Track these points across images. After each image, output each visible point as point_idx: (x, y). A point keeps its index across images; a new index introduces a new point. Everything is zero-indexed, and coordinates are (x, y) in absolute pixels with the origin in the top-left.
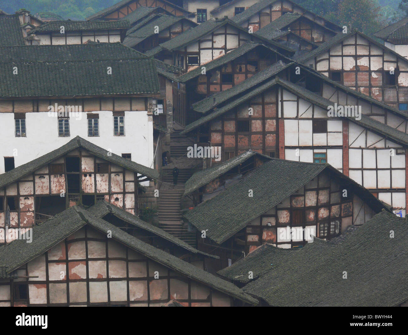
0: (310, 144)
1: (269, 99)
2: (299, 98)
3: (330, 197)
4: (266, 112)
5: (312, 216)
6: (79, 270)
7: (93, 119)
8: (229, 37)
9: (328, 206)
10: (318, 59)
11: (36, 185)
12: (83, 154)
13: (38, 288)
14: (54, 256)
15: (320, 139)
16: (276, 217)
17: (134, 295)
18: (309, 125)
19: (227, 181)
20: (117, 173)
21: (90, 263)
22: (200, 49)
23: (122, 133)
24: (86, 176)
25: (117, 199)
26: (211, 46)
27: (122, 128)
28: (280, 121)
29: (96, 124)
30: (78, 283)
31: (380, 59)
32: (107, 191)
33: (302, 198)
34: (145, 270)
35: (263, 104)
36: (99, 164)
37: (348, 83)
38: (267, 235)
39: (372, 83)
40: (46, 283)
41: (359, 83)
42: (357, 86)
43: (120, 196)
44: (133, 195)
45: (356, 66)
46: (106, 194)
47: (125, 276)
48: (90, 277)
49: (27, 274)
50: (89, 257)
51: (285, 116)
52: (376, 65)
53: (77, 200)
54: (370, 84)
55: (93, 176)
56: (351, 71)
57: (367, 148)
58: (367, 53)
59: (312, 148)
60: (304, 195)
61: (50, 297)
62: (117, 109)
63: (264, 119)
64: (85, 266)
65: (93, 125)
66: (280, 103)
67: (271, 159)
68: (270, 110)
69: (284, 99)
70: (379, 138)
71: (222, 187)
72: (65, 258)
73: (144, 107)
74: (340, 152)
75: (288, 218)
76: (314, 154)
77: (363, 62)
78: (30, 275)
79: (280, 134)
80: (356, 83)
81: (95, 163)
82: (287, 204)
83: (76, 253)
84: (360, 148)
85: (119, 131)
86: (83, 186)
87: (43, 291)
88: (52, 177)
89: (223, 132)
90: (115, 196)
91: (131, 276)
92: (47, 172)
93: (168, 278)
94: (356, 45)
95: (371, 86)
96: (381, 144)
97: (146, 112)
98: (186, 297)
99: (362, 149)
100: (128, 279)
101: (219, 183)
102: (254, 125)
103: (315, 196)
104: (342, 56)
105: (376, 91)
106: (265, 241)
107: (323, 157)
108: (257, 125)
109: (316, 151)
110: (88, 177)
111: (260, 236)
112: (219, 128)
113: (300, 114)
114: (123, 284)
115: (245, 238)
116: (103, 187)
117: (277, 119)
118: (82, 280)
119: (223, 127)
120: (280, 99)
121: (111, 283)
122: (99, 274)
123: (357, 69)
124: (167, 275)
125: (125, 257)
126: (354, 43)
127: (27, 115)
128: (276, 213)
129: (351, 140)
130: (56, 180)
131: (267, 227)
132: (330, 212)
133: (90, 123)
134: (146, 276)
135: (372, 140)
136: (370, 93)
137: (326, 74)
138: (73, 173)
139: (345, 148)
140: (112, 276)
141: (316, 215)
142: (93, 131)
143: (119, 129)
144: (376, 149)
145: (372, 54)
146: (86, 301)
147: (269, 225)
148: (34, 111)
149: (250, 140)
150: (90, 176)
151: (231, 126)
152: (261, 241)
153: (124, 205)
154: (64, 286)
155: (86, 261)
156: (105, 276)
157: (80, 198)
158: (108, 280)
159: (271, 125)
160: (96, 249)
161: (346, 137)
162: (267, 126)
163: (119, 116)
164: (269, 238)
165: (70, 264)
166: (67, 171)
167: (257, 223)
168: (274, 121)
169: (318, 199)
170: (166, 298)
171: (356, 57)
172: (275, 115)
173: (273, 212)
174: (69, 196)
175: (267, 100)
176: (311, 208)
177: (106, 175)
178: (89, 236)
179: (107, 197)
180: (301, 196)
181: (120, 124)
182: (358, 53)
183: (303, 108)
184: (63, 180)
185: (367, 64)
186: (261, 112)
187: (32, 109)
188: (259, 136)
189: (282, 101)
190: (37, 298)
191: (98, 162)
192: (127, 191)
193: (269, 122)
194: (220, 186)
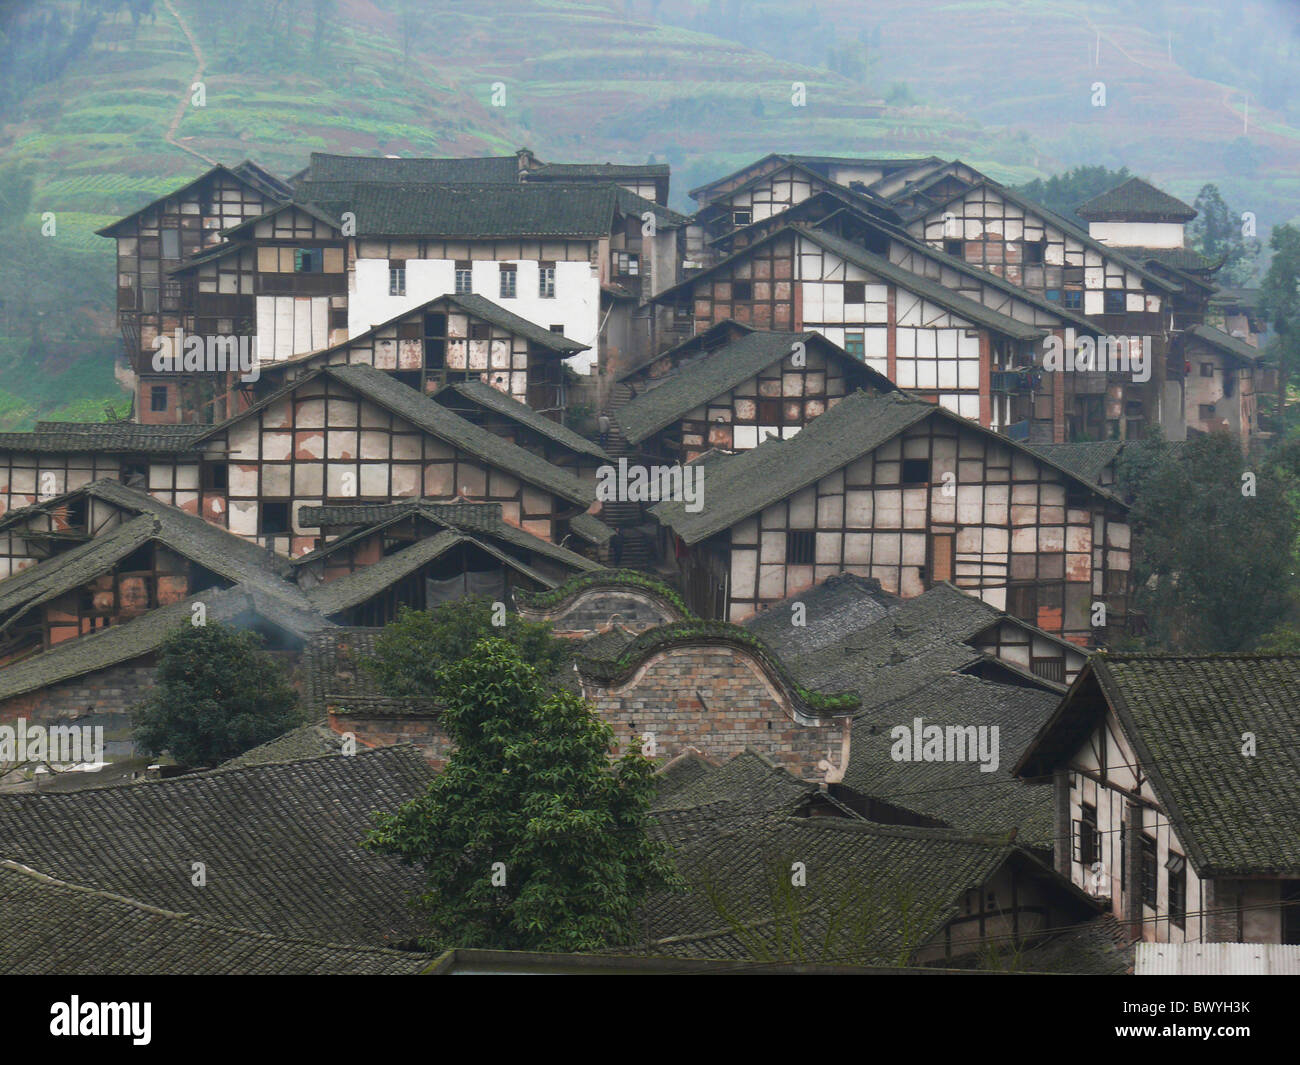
0: (840, 321)
1: (782, 251)
2: (825, 251)
3: (826, 383)
4: (776, 271)
5: (794, 411)
6: (313, 445)
7: (508, 270)
8: (796, 186)
9: (822, 398)
10: (929, 222)
11: (376, 355)
12: (452, 309)
13: (244, 471)
14: (273, 421)
15: (855, 312)
16: (732, 409)
17: (399, 488)
18: (838, 291)
19: (682, 362)
20: (502, 340)
21: (330, 434)
22: (753, 202)
23: (551, 295)
24: (453, 343)
25: (500, 380)
26: (769, 199)
27: (551, 286)
28: (796, 284)
29: (513, 279)
30: (310, 465)
31: (1019, 224)
32: (485, 367)
33: (778, 383)
34: (418, 448)
35: (772, 259)
36: (474, 326)
37: (972, 257)
38: (717, 435)
39: (1007, 259)
40: (258, 464)
41: (989, 259)
42: (985, 263)
43: (505, 375)
44: (524, 374)
45: (984, 234)
46: (483, 371)
47: (387, 457)
48: (330, 456)
49: (227, 447)
50: (330, 425)
51: (804, 278)
52: (1013, 232)
53: (438, 379)
54: (1004, 260)
55: (465, 343)
56: (977, 241)
57: (924, 328)
58: (1001, 216)
59: (844, 325)
60: (781, 379)
61: (264, 486)
62: (546, 258)
63: (772, 281)
64: (322, 440)
65: (508, 281)
66: (797, 258)
67: (752, 331)
68: (782, 268)
69: (803, 252)
70: (940, 312)
71: (675, 370)
72: (290, 426)
73: (586, 256)
74: (883, 332)
75: (753, 412)
76: (846, 334)
77: (994, 228)
78: (233, 449)
79: (796, 305)
80: (984, 258)
81: (469, 324)
82: (750, 390)
83: (310, 417)
84: (913, 327)
85: (547, 291)
86: (449, 359)
87: (253, 475)
88: (402, 342)
89: (713, 300)
90: (497, 375)
91: (396, 456)
92: (394, 335)
93: (456, 462)
94: (984, 203)
95: (1005, 264)
96: (943, 322)
97: (588, 264)
98: (482, 493)
99: (916, 328)
100: (391, 462)
101: (670, 365)
102: (757, 291)
103: (800, 382)
104: (964, 218)
105: (1012, 271)
106: (713, 445)
107: (859, 339)
108: (762, 290)
109: (849, 330)
110: (457, 345)
111: (706, 436)
112: (707, 293)
113: (825, 275)
114: (383, 469)
115: (679, 438)
116: (479, 361)
117: (792, 281)
118: (316, 461)
119: (713, 292)
120: (797, 252)
121: (363, 466)
122: (344, 453)
123: (985, 238)
124: (453, 457)
125: (387, 427)
126: (981, 199)
127: (409, 263)
128: (733, 403)
129: (900, 315)
130: (407, 347)
131: (717, 424)
132: (826, 407)
133: (503, 278)
134: (420, 458)
135: (931, 314)
136: (1004, 273)
137: (940, 245)
138: (435, 338)
139: (891, 326)
140: (364, 456)
141: (802, 411)
142: (508, 291)
143: (547, 288)
144: (935, 328)
145: (1007, 216)
146: (321, 493)
147: (721, 420)
148: (419, 258)
149: (752, 313)
150: (461, 343)
151: (724, 291)
152: (707, 445)
153: (510, 388)
154: (287, 468)
155: (325, 431)
156: (353, 456)
157: (443, 376)
158: (359, 462)
159: (783, 290)
160: (341, 412)
161: (892, 310)
162: (777, 291)
163: (547, 267)
164: (719, 441)
165: (297, 434)
166: (427, 335)
167: (699, 416)
168: (788, 284)
169: (804, 387)
170: (451, 492)
171: (984, 220)
172: (789, 276)
173: (726, 401)
174: (428, 373)
175: (778, 252)
176: (792, 400)
177: (486, 342)
178: (332, 392)
179: (485, 376)
180: (777, 379)
181: (548, 280)
182: (987, 215)
183: (831, 265)
184: (418, 348)
185: (999, 231)
186: (768, 271)
187: (417, 254)
188: (765, 306)
189: (800, 255)
190: (242, 486)
191: (473, 322)
192: (515, 367)
193: (780, 285)
194: (671, 368)
